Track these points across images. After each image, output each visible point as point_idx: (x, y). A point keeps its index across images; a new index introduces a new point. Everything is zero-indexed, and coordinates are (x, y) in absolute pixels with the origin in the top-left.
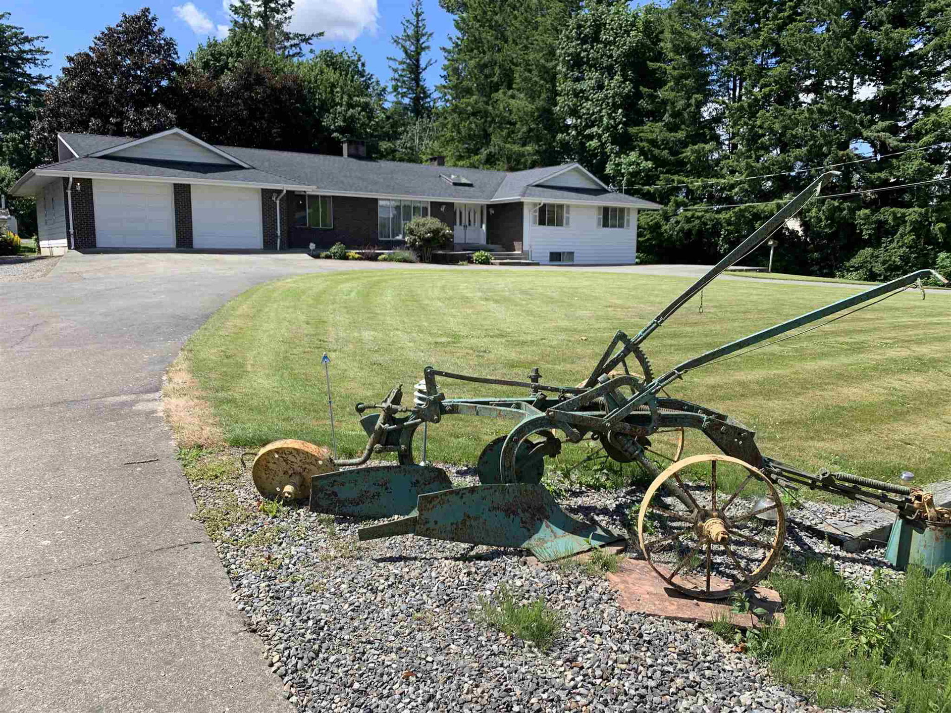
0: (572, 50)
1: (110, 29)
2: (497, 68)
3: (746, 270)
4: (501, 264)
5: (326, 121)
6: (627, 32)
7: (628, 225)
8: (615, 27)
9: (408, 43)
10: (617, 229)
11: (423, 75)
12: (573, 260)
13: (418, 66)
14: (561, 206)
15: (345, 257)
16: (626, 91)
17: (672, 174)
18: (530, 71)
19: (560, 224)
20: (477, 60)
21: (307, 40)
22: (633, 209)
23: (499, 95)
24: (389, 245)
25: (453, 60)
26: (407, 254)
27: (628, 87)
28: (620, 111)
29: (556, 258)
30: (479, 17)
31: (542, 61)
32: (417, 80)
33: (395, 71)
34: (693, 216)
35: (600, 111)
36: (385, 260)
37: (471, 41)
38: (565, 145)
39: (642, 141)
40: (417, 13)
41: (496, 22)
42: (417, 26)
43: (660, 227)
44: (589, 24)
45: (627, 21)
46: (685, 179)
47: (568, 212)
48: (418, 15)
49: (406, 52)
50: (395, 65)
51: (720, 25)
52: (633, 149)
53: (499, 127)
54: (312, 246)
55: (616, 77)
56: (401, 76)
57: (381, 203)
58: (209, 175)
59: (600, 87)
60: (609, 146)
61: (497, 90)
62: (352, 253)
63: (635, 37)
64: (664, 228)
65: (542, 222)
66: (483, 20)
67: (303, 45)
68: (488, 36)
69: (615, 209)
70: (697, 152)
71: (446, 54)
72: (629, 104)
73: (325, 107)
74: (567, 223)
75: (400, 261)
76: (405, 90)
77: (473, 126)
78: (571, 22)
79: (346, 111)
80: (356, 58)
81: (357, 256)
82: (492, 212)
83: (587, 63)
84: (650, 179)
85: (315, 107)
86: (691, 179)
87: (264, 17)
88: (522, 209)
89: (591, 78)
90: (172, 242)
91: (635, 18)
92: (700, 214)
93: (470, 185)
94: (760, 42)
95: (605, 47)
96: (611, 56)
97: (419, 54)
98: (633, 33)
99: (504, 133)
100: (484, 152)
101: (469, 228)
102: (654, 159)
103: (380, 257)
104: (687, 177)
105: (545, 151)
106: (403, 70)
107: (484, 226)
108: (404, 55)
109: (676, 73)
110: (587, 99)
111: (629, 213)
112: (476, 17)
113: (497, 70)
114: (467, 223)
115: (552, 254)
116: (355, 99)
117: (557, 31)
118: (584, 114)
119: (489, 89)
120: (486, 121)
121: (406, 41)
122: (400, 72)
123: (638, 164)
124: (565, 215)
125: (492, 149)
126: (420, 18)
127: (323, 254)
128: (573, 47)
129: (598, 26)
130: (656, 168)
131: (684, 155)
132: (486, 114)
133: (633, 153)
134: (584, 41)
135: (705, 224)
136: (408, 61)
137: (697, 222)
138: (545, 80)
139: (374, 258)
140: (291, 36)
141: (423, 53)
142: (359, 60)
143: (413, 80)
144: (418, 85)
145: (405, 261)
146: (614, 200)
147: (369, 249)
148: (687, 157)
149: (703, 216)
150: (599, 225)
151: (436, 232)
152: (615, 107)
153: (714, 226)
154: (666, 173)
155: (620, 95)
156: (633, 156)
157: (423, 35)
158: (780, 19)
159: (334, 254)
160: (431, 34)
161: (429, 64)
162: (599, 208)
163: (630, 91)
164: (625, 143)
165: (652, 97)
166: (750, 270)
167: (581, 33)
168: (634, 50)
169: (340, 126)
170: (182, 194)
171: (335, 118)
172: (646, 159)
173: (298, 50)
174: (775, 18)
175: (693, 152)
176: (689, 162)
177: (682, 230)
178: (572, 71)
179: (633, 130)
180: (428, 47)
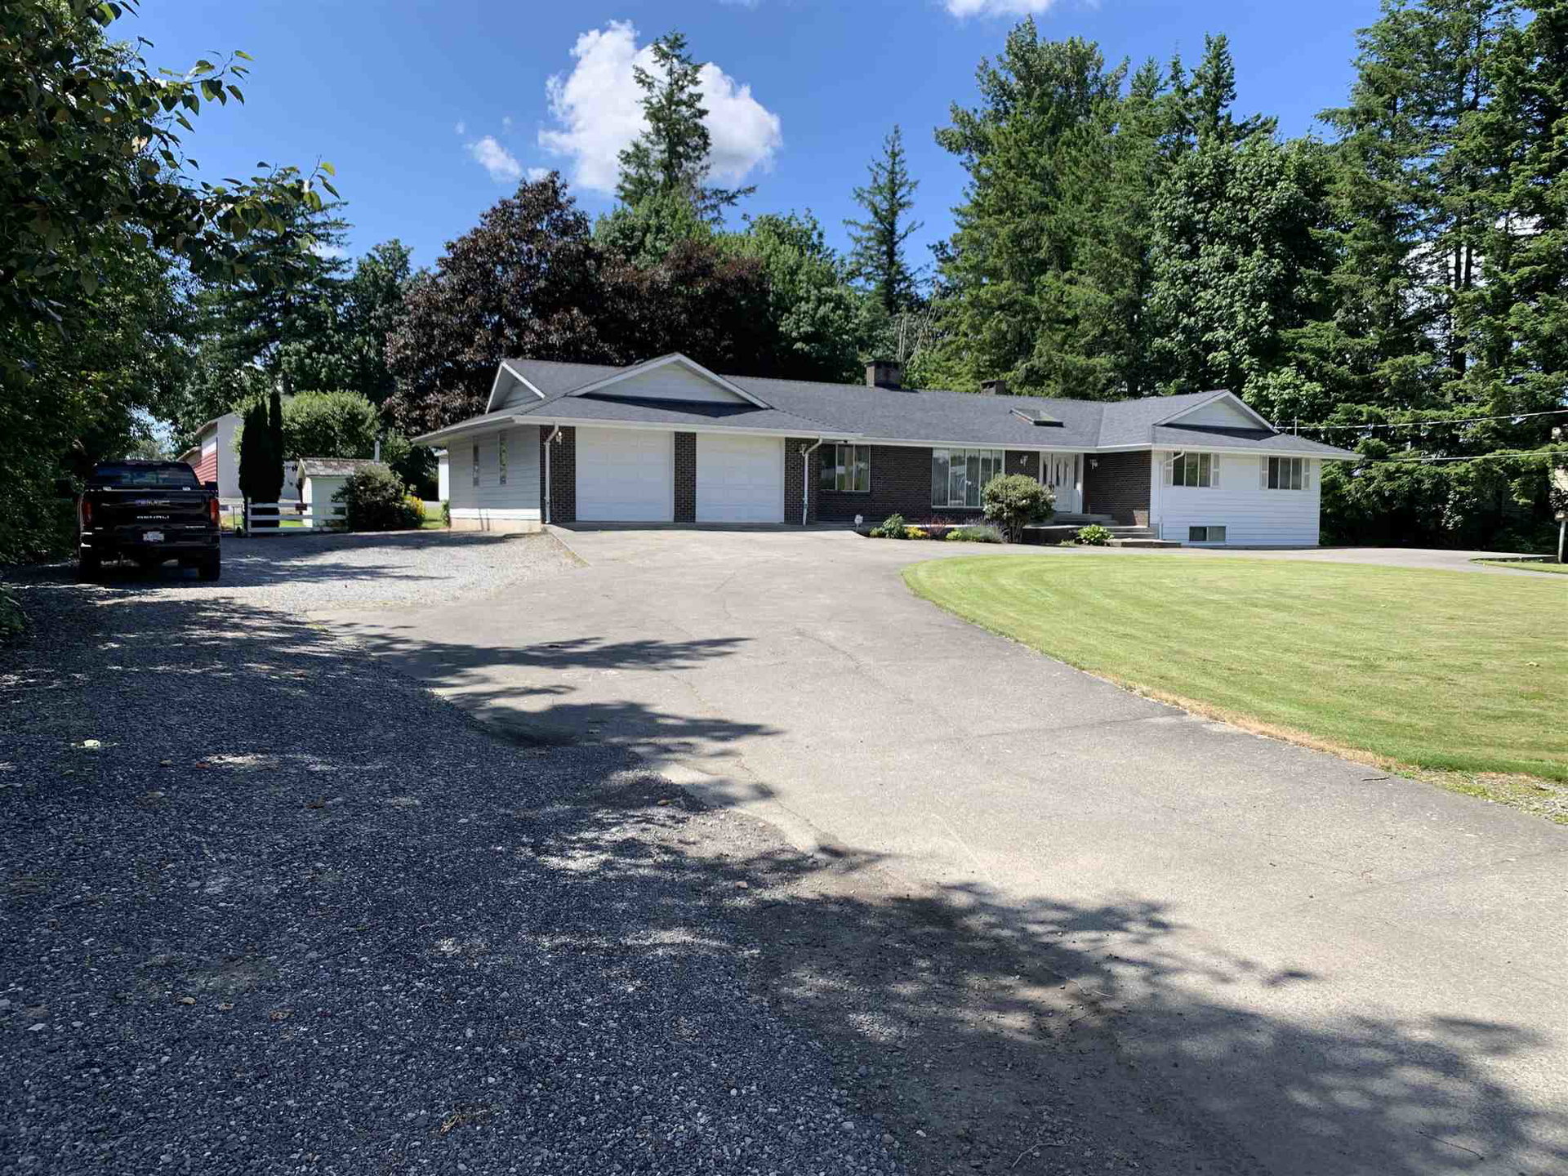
0: (1179, 212)
1: (504, 203)
2: (1045, 238)
3: (1523, 560)
4: (1125, 545)
5: (786, 325)
6: (1272, 183)
7: (1307, 485)
8: (1250, 175)
9: (879, 198)
10: (1290, 491)
11: (901, 246)
12: (1224, 540)
13: (892, 232)
14: (1205, 457)
15: (903, 536)
16: (1273, 272)
17: (1357, 403)
18: (1104, 243)
19: (1205, 483)
20: (1013, 226)
21: (730, 199)
22: (1315, 460)
23: (1048, 278)
24: (959, 516)
25: (970, 227)
26: (991, 530)
27: (1277, 268)
28: (1264, 304)
29: (1199, 535)
30: (1013, 161)
31: (1126, 229)
32: (891, 254)
33: (858, 240)
34: (1398, 470)
35: (1231, 305)
36: (956, 539)
37: (1002, 199)
38: (1166, 356)
39: (1302, 350)
40: (893, 153)
41: (1043, 168)
42: (892, 172)
43: (1340, 487)
44: (1207, 171)
45: (1271, 166)
46: (1382, 412)
47: (1217, 465)
48: (894, 155)
49: (876, 213)
50: (858, 233)
51: (1432, 169)
52: (1287, 363)
53: (1050, 328)
54: (859, 519)
55: (1258, 252)
56: (867, 248)
57: (935, 454)
58: (721, 419)
59: (1230, 267)
60: (1247, 361)
61: (1044, 272)
62: (913, 528)
63: (1286, 190)
64: (1347, 487)
65: (1178, 481)
66: (1021, 166)
67: (724, 207)
68: (1029, 190)
69: (1286, 461)
70: (1403, 369)
71: (959, 219)
72: (1278, 293)
73: (784, 305)
74: (1216, 482)
75: (979, 540)
76: (870, 269)
77: (1004, 326)
78: (1176, 171)
79: (816, 309)
80: (810, 226)
81: (920, 533)
82: (1095, 464)
83: (1205, 230)
84: (1318, 411)
85: (769, 305)
86: (1389, 412)
87: (667, 167)
88: (1149, 461)
89: (1213, 255)
90: (668, 514)
91: (1284, 162)
92: (1410, 467)
93: (1060, 425)
94: (1510, 197)
95: (1234, 205)
96: (1245, 220)
97: (894, 214)
98: (1280, 185)
99: (1058, 337)
100: (1021, 367)
101: (1056, 488)
102: (1322, 378)
103: (949, 535)
104: (1383, 407)
105: (1130, 364)
106: (870, 239)
107: (1079, 487)
108: (871, 217)
109: (1360, 245)
110: (1205, 286)
111: (1308, 465)
112: (1009, 161)
113: (1045, 240)
114: (1054, 482)
115: (1192, 529)
116: (824, 290)
117: (1151, 182)
118: (1201, 309)
119: (1030, 270)
120: (1024, 319)
121: (874, 194)
122: (864, 243)
123: (1296, 386)
124: (1213, 470)
125: (1035, 362)
126: (897, 159)
127: (875, 531)
128: (1181, 207)
129: (1223, 173)
130: (1327, 394)
131: (1380, 372)
132: (1027, 308)
133: (1286, 369)
134: (1199, 197)
135: (1419, 482)
136: (878, 225)
137: (1405, 479)
138: (1128, 256)
139: (940, 536)
140: (707, 193)
141: (900, 212)
142: (815, 228)
143: (884, 253)
144: (892, 262)
145: (987, 540)
146: (1286, 446)
147: (936, 523)
148: (1384, 376)
149: (1414, 470)
150: (1263, 484)
151: (1034, 497)
152: (1256, 298)
153: (1435, 486)
154: (1345, 401)
155: (1262, 279)
156: (1288, 374)
157: (901, 185)
158: (1545, 161)
159: (891, 530)
160: (916, 183)
161: (912, 228)
162: (1264, 458)
163: (1278, 274)
164: (1271, 354)
165: (1320, 284)
166: (1529, 559)
167: (1193, 186)
168: (1284, 210)
169: (806, 333)
170: (685, 445)
171: (800, 320)
172: (1310, 378)
173: (716, 214)
174: (1535, 159)
175: (1394, 369)
176: (1388, 383)
177: (1379, 492)
178: (1178, 242)
179: (1287, 334)
180: (909, 203)
